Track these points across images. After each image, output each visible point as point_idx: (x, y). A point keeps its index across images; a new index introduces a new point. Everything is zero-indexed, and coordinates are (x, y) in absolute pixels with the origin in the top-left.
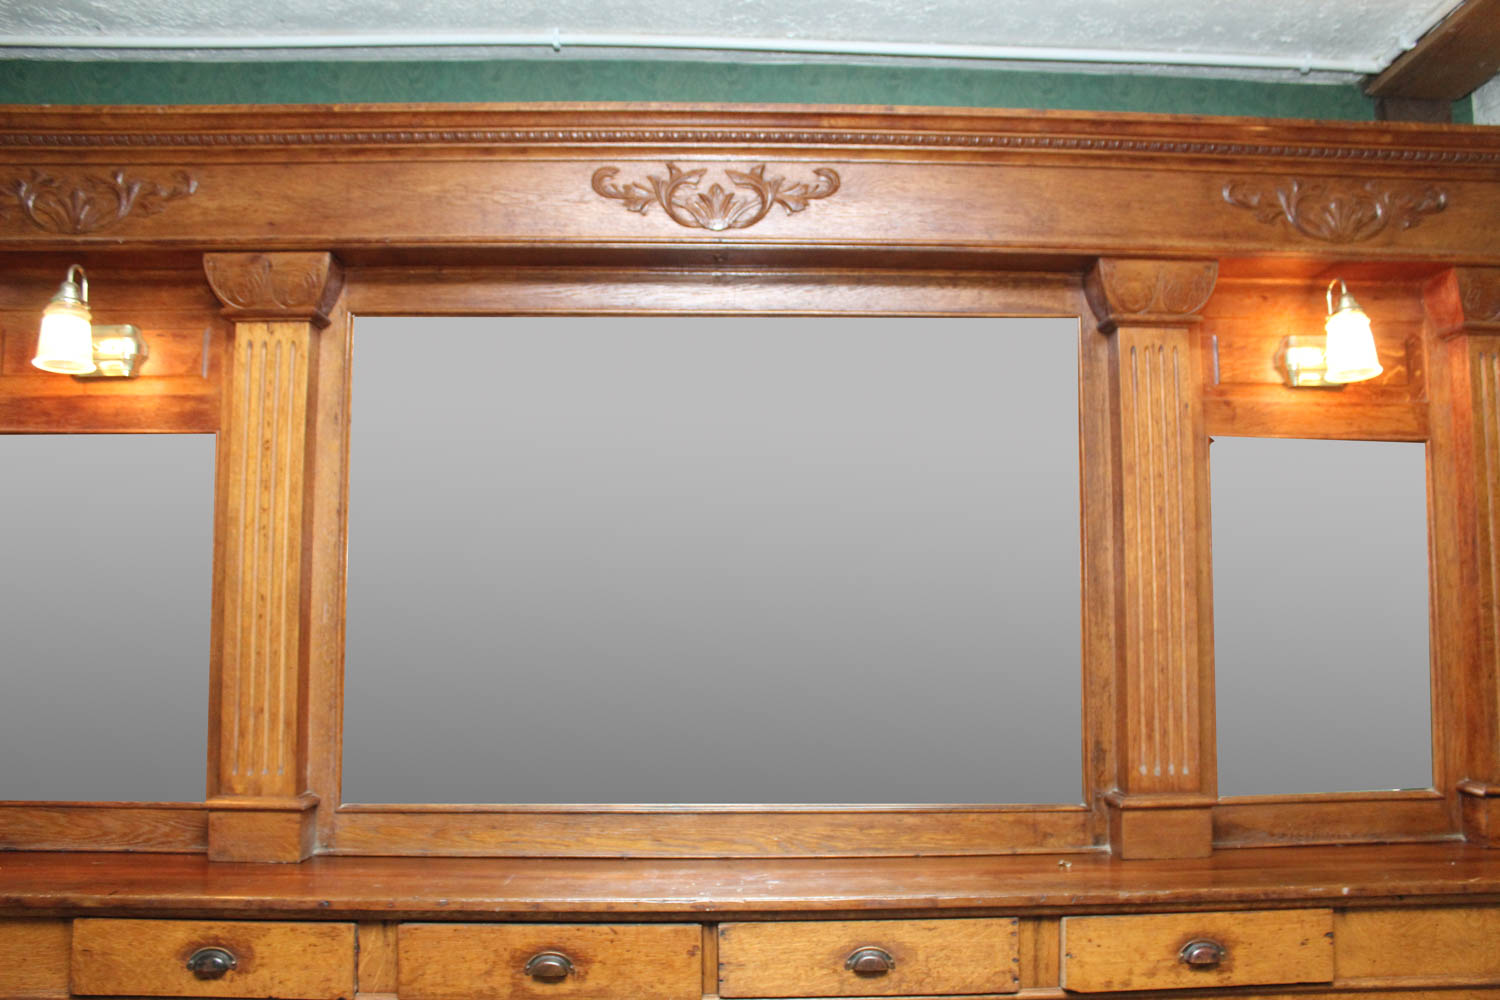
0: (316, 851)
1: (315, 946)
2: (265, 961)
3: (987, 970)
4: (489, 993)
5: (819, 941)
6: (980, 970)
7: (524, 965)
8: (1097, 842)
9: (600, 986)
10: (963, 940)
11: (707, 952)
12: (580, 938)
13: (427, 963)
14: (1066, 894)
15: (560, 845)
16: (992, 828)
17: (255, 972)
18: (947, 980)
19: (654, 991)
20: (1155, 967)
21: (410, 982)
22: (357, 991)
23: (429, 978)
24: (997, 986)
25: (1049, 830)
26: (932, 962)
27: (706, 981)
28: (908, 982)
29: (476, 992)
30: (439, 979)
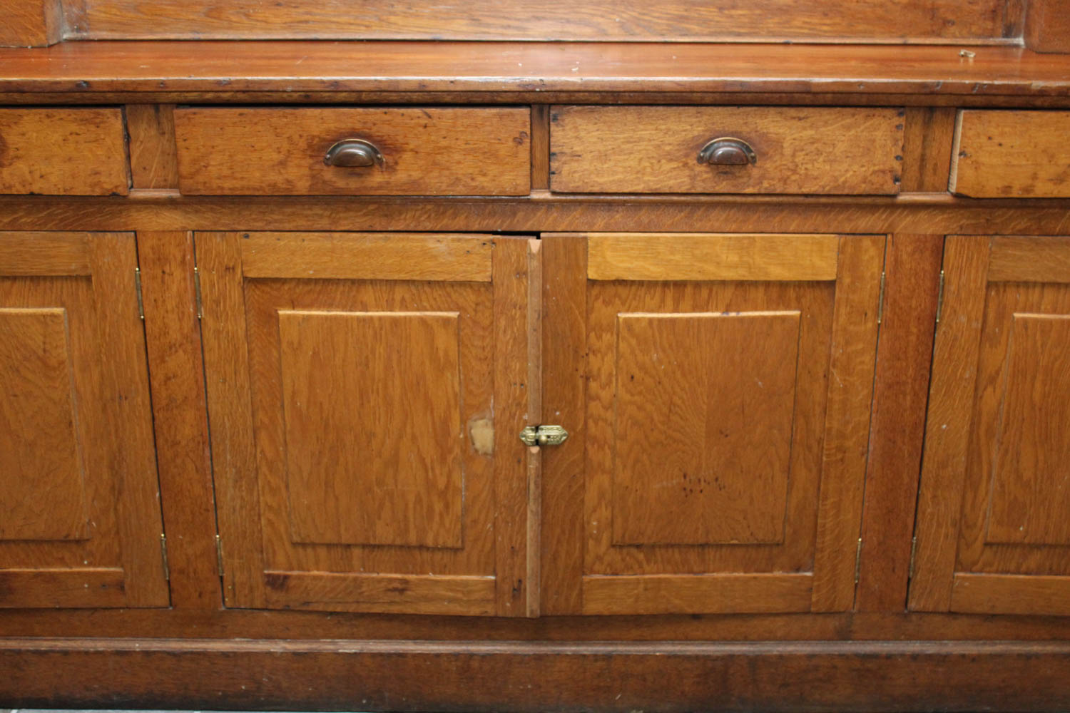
0: (65, 36)
1: (77, 134)
2: (21, 152)
3: (864, 169)
4: (284, 186)
5: (669, 130)
6: (855, 167)
7: (323, 154)
8: (1008, 34)
9: (413, 178)
10: (837, 133)
11: (537, 141)
12: (389, 123)
13: (211, 153)
14: (967, 82)
15: (358, 25)
16: (880, 11)
17: (11, 164)
18: (816, 178)
19: (474, 184)
20: (1065, 172)
21: (192, 176)
22: (132, 187)
23: (213, 171)
24: (874, 187)
25: (951, 17)
26: (799, 158)
27: (535, 175)
28: (773, 179)
29: (269, 185)
30: (226, 172)
